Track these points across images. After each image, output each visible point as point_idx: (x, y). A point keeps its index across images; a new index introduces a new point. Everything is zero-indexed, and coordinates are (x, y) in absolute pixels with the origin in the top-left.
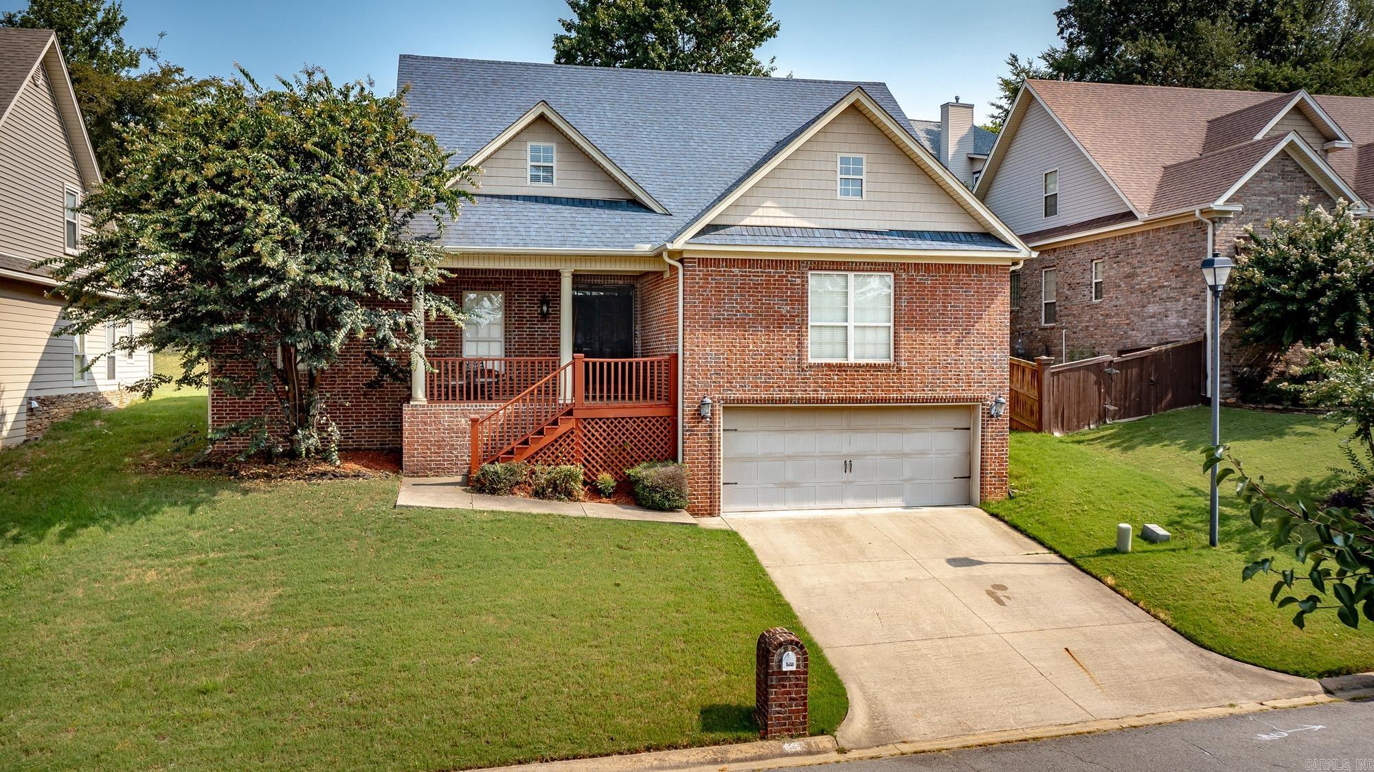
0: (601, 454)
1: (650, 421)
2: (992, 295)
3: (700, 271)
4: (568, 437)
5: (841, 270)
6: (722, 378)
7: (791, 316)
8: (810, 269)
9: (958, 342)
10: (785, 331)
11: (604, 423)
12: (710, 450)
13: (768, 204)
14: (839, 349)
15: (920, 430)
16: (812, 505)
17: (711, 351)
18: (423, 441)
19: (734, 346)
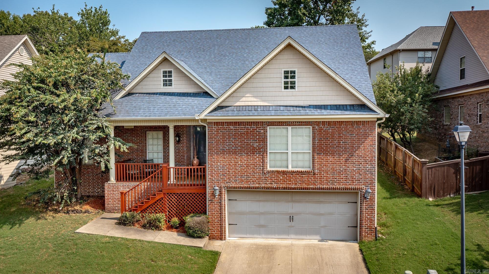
0: (175, 209)
1: (196, 195)
4: (161, 201)
5: (284, 125)
6: (226, 177)
7: (258, 148)
8: (268, 125)
9: (346, 160)
10: (256, 155)
11: (176, 195)
12: (220, 210)
13: (248, 95)
14: (284, 163)
15: (330, 203)
16: (273, 236)
17: (220, 164)
18: (112, 198)
19: (232, 163)
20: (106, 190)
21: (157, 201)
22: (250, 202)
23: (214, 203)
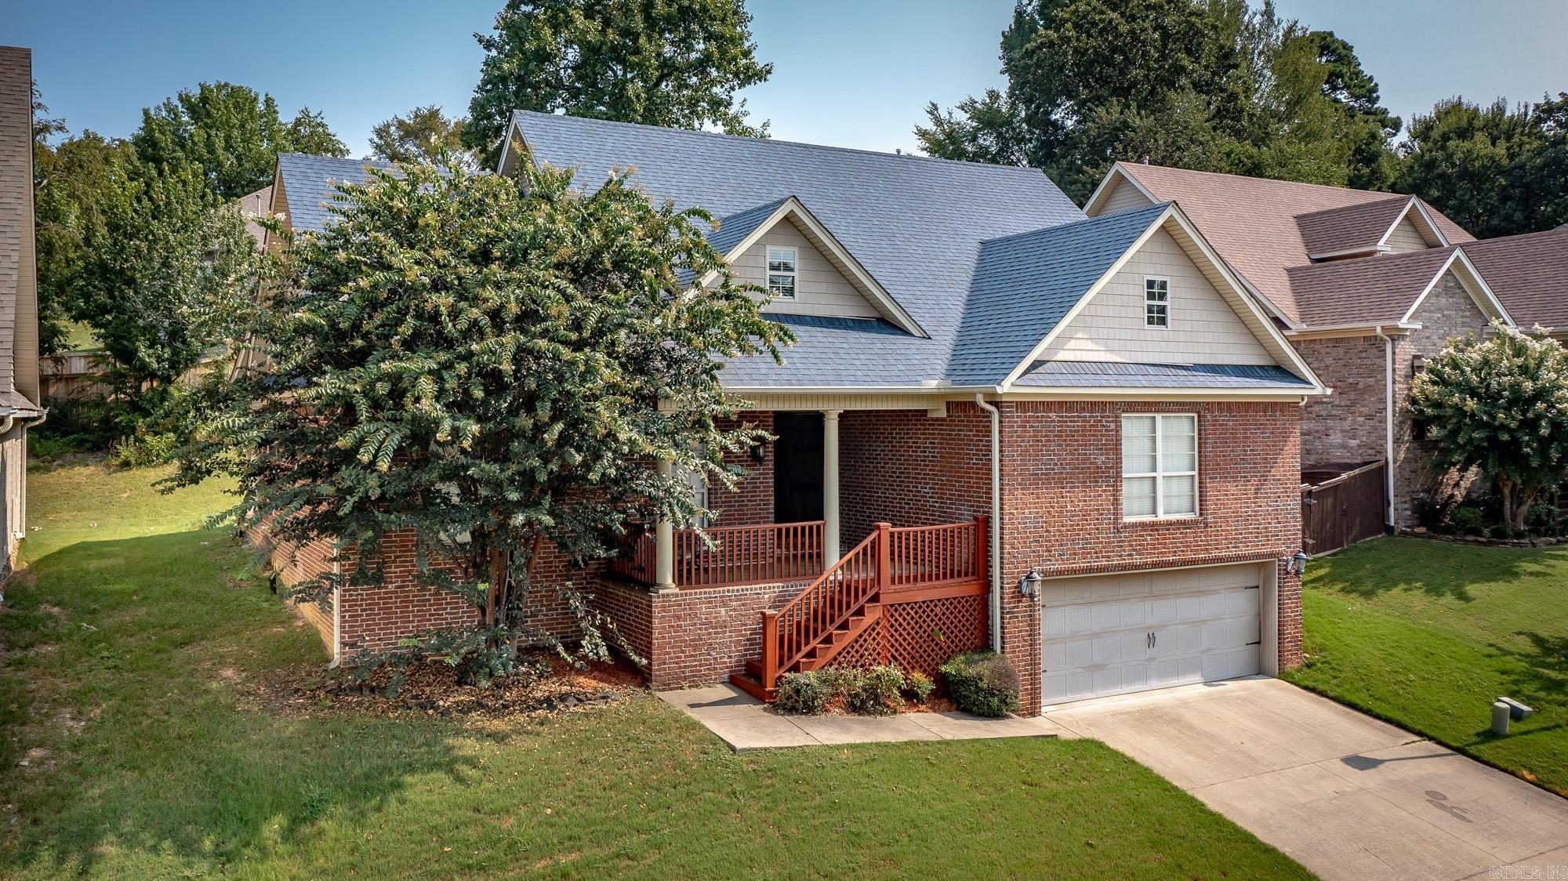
0: (909, 649)
1: (959, 602)
2: (1286, 436)
3: (1017, 417)
4: (874, 629)
5: (1148, 411)
6: (1041, 546)
7: (1106, 468)
8: (1123, 411)
9: (1257, 490)
10: (1101, 486)
11: (912, 609)
12: (1030, 635)
13: (1080, 335)
14: (1147, 504)
15: (1215, 592)
16: (1118, 690)
17: (1030, 513)
19: (1053, 507)
20: (657, 617)
21: (866, 630)
22: (1072, 607)
23: (1017, 617)
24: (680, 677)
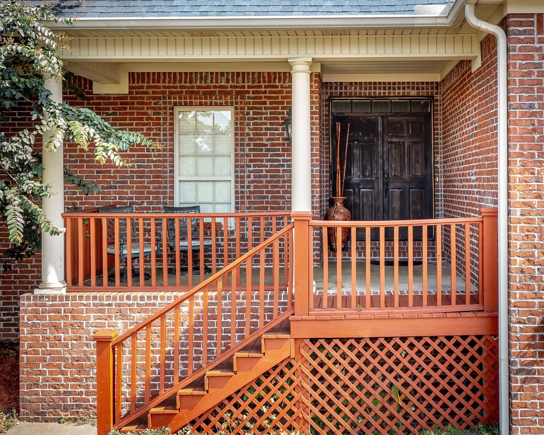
11: (351, 348)
18: (53, 359)
20: (26, 325)
21: (267, 374)
24: (59, 407)
